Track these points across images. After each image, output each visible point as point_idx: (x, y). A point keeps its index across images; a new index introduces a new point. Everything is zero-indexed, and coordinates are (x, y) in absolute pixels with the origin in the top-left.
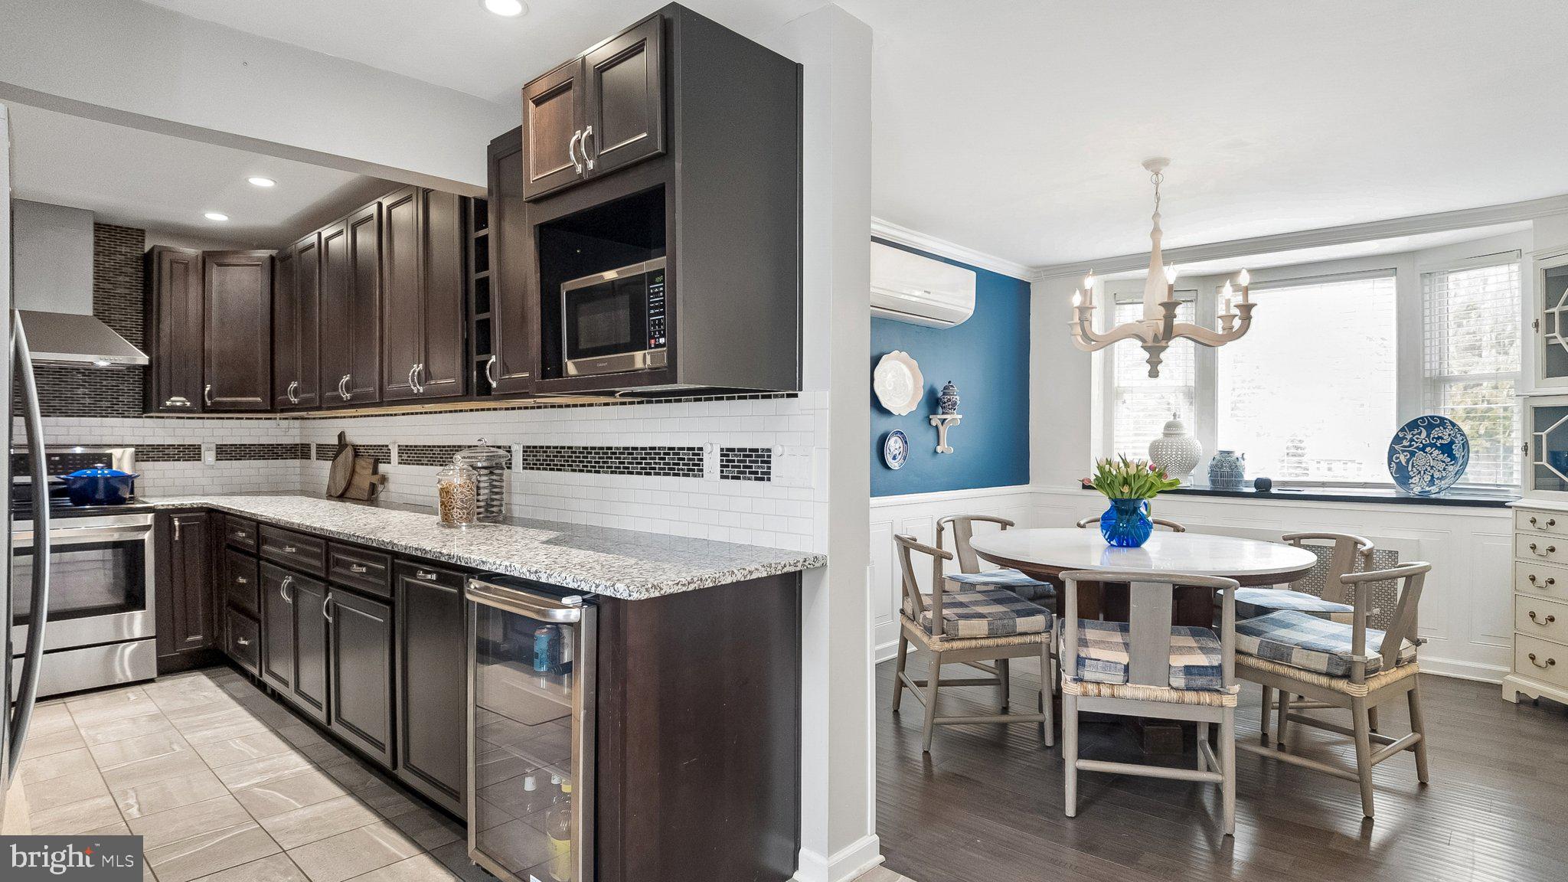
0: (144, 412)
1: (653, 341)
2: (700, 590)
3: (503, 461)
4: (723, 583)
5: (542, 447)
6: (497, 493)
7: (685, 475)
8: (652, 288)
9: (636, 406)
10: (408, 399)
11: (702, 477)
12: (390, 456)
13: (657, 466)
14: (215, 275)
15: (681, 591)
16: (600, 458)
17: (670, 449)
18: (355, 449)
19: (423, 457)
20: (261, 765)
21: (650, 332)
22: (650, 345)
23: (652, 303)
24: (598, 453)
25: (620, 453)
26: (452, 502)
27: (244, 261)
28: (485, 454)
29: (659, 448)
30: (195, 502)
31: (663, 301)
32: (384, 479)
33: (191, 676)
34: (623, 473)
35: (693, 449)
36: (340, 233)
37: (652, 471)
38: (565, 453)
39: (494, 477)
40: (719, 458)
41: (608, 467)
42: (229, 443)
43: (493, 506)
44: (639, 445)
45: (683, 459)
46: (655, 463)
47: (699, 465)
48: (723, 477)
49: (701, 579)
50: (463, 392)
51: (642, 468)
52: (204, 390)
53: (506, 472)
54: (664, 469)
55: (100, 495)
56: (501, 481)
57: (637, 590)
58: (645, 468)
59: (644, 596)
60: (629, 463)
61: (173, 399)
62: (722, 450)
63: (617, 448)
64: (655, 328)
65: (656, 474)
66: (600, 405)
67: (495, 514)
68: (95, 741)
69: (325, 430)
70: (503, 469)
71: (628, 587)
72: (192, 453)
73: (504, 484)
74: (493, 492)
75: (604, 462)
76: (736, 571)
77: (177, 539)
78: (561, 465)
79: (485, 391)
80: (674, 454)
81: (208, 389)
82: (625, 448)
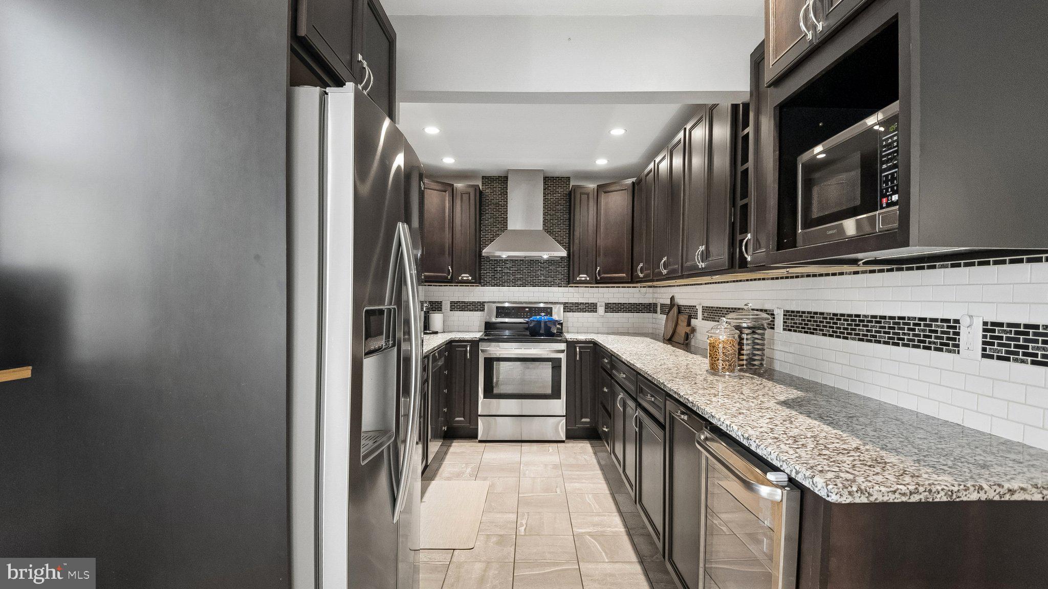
0: (569, 284)
1: (884, 200)
2: (927, 503)
3: (765, 323)
4: (965, 499)
5: (798, 312)
6: (758, 350)
7: (936, 349)
8: (884, 140)
9: (886, 274)
10: (696, 273)
11: (959, 353)
12: (697, 314)
13: (906, 337)
14: (603, 198)
15: (899, 500)
16: (848, 325)
17: (920, 319)
18: (679, 308)
19: (716, 316)
20: (596, 519)
21: (881, 190)
22: (881, 205)
23: (885, 156)
24: (847, 320)
25: (868, 321)
26: (717, 355)
27: (618, 188)
28: (751, 317)
29: (909, 318)
30: (588, 338)
31: (897, 151)
32: (693, 330)
33: (582, 443)
34: (870, 341)
35: (948, 321)
36: (663, 158)
37: (900, 342)
38: (818, 318)
39: (756, 336)
40: (981, 333)
41: (856, 334)
42: (612, 302)
43: (755, 360)
44: (888, 314)
45: (936, 332)
46: (904, 334)
47: (955, 339)
48: (984, 356)
49: (930, 491)
50: (728, 266)
51: (889, 338)
52: (596, 270)
53: (768, 332)
54: (913, 340)
55: (542, 331)
56: (763, 339)
57: (836, 490)
58: (893, 338)
59: (846, 499)
60: (876, 332)
61: (581, 276)
62: (985, 324)
63: (865, 316)
64: (887, 184)
65: (904, 345)
66: (850, 273)
67: (756, 367)
68: (524, 474)
69: (662, 294)
70: (764, 329)
71: (827, 485)
72: (591, 308)
73: (766, 342)
74: (755, 348)
75: (852, 329)
76: (986, 487)
77: (578, 359)
78: (814, 329)
79: (743, 265)
80: (925, 325)
81: (598, 269)
82: (873, 317)
